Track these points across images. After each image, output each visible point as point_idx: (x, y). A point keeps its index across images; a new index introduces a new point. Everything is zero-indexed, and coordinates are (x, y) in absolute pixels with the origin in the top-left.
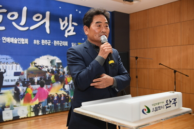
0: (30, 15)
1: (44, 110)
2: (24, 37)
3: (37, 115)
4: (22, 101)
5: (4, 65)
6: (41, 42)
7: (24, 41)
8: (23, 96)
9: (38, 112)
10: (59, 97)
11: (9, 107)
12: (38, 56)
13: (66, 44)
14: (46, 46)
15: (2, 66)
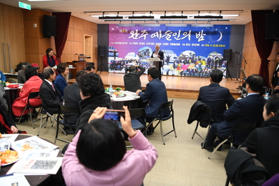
0: (182, 33)
1: (185, 74)
4: (176, 69)
6: (186, 45)
7: (179, 44)
8: (176, 67)
9: (182, 75)
10: (193, 70)
11: (171, 70)
12: (184, 51)
13: (198, 45)
14: (188, 46)
15: (169, 55)
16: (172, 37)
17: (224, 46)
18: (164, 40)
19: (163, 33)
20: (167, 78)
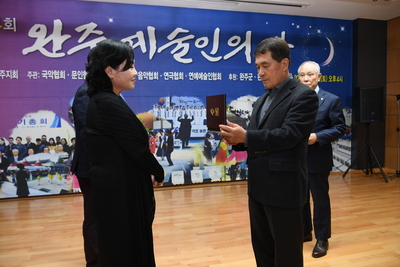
0: (223, 39)
2: (216, 72)
3: (233, 180)
4: (214, 160)
5: (192, 111)
6: (238, 77)
7: (217, 76)
8: (215, 153)
9: (235, 177)
11: (198, 165)
12: (235, 97)
14: (246, 82)
15: (189, 112)
16: (193, 53)
17: (340, 79)
18: (165, 60)
19: (161, 37)
20: (188, 195)
